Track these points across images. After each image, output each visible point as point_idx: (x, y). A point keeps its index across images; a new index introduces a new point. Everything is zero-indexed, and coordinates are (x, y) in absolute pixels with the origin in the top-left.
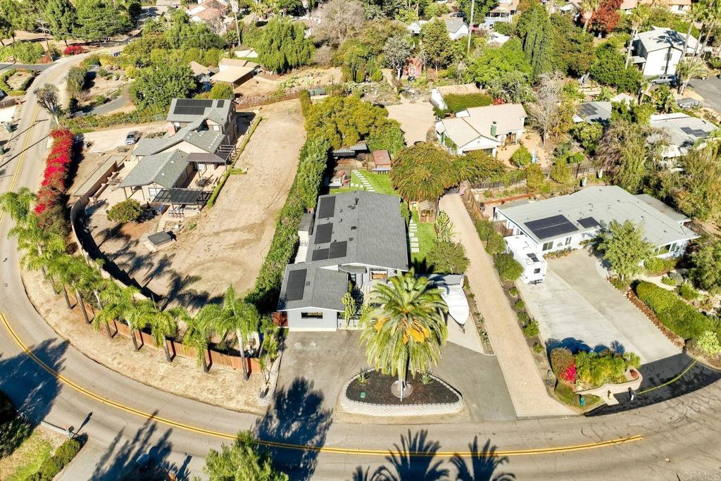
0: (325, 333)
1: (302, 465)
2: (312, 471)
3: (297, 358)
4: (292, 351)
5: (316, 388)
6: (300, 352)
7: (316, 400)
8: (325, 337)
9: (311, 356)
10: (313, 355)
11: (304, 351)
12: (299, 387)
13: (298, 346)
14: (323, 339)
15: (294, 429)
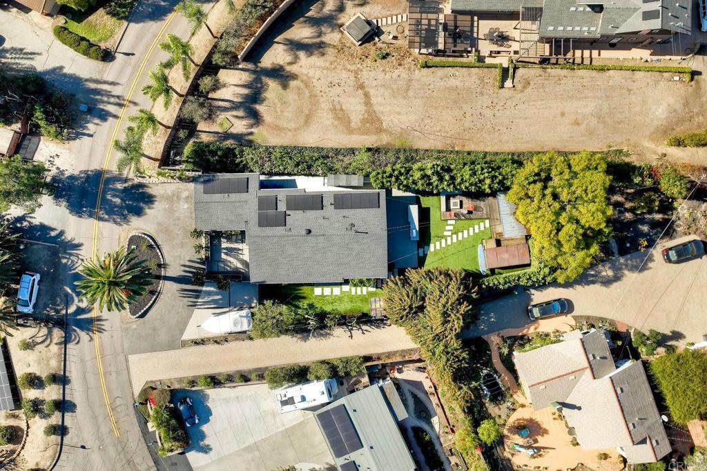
1: (84, 209)
2: (80, 217)
3: (174, 195)
5: (147, 211)
7: (139, 212)
9: (174, 205)
10: (176, 207)
12: (149, 199)
13: (184, 194)
15: (114, 200)
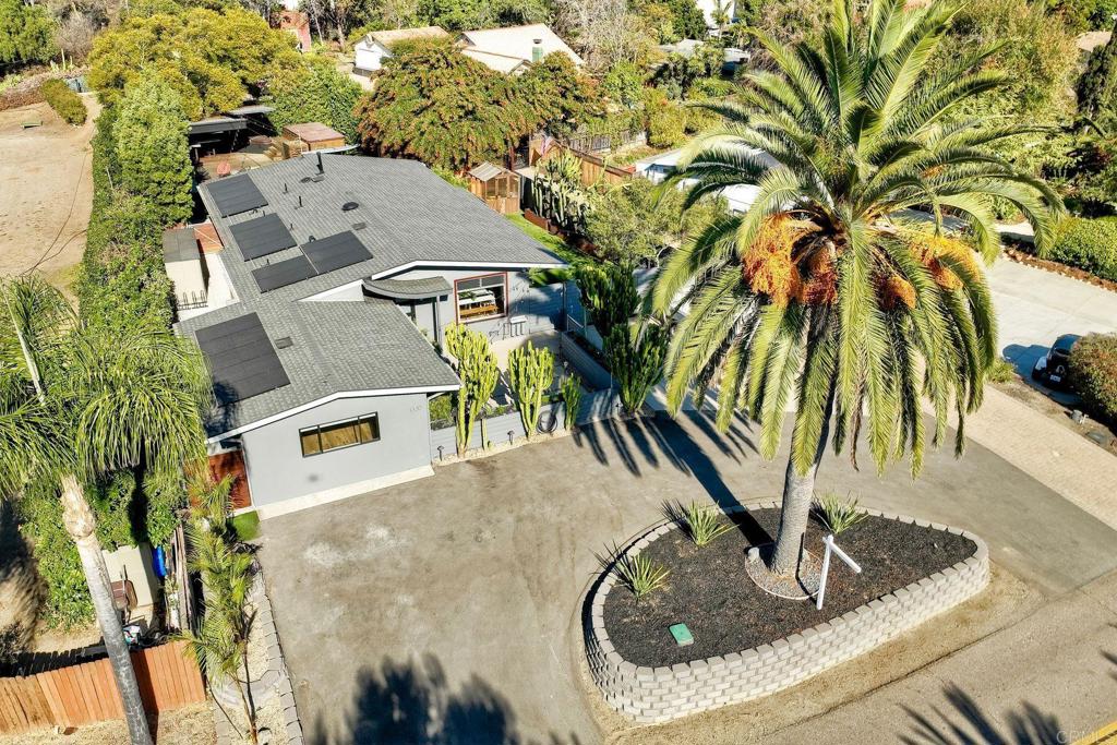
0: (400, 489)
3: (339, 595)
4: (307, 581)
6: (341, 574)
8: (407, 499)
9: (390, 572)
10: (396, 565)
11: (351, 564)
13: (320, 556)
14: (405, 507)
